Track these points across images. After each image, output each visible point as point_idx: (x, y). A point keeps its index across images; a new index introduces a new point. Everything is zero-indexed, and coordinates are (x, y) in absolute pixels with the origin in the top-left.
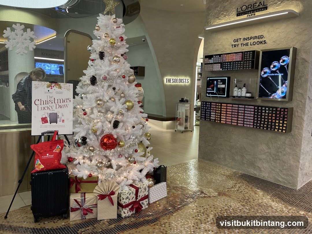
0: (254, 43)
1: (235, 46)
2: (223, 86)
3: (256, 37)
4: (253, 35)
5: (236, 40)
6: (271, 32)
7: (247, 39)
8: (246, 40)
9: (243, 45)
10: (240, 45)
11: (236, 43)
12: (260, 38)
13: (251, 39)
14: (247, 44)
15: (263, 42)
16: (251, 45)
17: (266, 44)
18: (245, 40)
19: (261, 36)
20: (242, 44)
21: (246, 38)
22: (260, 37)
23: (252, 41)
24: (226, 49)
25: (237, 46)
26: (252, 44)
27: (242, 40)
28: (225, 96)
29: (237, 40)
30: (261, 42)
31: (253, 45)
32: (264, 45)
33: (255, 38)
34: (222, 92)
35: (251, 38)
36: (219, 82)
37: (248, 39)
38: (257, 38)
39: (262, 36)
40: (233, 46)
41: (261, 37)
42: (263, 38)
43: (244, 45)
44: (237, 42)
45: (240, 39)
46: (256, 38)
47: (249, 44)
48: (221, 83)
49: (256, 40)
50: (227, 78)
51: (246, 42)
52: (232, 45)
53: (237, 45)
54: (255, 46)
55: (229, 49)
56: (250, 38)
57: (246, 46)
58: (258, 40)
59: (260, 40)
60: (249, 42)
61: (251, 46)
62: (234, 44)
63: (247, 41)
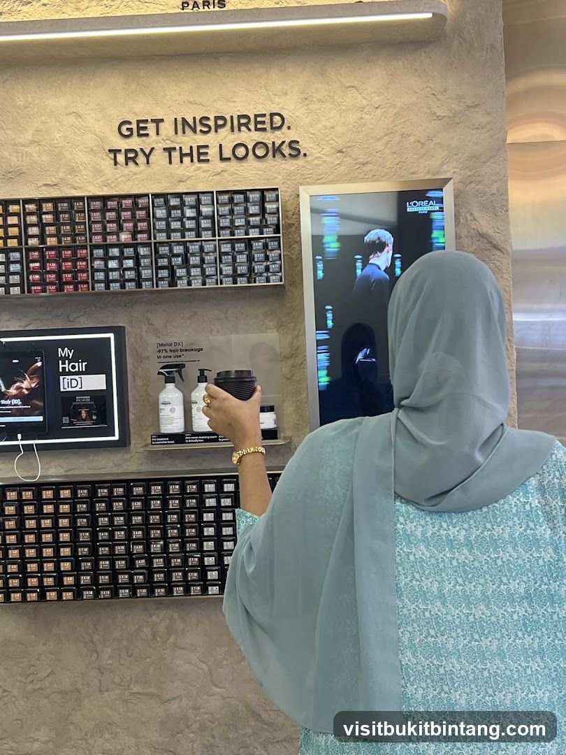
0: (241, 152)
1: (133, 159)
2: (95, 382)
3: (243, 121)
4: (231, 110)
5: (134, 126)
6: (319, 100)
7: (199, 128)
8: (194, 131)
9: (176, 155)
10: (159, 158)
11: (135, 143)
12: (267, 126)
13: (217, 127)
14: (199, 154)
15: (286, 151)
16: (222, 159)
17: (301, 161)
18: (187, 129)
19: (272, 115)
20: (169, 150)
21: (191, 122)
22: (267, 119)
23: (227, 138)
24: (73, 171)
25: (141, 159)
26: (227, 153)
27: (167, 128)
28: (116, 438)
29: (139, 128)
30: (277, 150)
31: (234, 161)
32: (291, 165)
33: (240, 125)
34: (89, 414)
35: (220, 122)
36: (64, 359)
37: (203, 125)
38: (252, 126)
39: (277, 119)
40: (121, 158)
41: (276, 121)
42: (285, 127)
43: (187, 160)
44: (139, 135)
45: (158, 122)
46: (246, 125)
47: (213, 152)
48: (83, 366)
49: (249, 137)
50: (111, 336)
51: (189, 141)
52: (115, 152)
53: (140, 154)
54: (244, 164)
55: (98, 172)
56: (211, 123)
57: (197, 165)
58: (257, 136)
59: (269, 138)
60: (211, 140)
61: (224, 165)
62: (123, 144)
63: (201, 139)
